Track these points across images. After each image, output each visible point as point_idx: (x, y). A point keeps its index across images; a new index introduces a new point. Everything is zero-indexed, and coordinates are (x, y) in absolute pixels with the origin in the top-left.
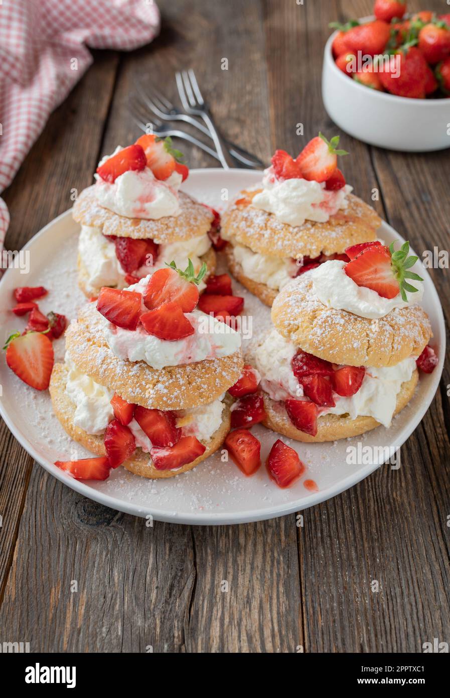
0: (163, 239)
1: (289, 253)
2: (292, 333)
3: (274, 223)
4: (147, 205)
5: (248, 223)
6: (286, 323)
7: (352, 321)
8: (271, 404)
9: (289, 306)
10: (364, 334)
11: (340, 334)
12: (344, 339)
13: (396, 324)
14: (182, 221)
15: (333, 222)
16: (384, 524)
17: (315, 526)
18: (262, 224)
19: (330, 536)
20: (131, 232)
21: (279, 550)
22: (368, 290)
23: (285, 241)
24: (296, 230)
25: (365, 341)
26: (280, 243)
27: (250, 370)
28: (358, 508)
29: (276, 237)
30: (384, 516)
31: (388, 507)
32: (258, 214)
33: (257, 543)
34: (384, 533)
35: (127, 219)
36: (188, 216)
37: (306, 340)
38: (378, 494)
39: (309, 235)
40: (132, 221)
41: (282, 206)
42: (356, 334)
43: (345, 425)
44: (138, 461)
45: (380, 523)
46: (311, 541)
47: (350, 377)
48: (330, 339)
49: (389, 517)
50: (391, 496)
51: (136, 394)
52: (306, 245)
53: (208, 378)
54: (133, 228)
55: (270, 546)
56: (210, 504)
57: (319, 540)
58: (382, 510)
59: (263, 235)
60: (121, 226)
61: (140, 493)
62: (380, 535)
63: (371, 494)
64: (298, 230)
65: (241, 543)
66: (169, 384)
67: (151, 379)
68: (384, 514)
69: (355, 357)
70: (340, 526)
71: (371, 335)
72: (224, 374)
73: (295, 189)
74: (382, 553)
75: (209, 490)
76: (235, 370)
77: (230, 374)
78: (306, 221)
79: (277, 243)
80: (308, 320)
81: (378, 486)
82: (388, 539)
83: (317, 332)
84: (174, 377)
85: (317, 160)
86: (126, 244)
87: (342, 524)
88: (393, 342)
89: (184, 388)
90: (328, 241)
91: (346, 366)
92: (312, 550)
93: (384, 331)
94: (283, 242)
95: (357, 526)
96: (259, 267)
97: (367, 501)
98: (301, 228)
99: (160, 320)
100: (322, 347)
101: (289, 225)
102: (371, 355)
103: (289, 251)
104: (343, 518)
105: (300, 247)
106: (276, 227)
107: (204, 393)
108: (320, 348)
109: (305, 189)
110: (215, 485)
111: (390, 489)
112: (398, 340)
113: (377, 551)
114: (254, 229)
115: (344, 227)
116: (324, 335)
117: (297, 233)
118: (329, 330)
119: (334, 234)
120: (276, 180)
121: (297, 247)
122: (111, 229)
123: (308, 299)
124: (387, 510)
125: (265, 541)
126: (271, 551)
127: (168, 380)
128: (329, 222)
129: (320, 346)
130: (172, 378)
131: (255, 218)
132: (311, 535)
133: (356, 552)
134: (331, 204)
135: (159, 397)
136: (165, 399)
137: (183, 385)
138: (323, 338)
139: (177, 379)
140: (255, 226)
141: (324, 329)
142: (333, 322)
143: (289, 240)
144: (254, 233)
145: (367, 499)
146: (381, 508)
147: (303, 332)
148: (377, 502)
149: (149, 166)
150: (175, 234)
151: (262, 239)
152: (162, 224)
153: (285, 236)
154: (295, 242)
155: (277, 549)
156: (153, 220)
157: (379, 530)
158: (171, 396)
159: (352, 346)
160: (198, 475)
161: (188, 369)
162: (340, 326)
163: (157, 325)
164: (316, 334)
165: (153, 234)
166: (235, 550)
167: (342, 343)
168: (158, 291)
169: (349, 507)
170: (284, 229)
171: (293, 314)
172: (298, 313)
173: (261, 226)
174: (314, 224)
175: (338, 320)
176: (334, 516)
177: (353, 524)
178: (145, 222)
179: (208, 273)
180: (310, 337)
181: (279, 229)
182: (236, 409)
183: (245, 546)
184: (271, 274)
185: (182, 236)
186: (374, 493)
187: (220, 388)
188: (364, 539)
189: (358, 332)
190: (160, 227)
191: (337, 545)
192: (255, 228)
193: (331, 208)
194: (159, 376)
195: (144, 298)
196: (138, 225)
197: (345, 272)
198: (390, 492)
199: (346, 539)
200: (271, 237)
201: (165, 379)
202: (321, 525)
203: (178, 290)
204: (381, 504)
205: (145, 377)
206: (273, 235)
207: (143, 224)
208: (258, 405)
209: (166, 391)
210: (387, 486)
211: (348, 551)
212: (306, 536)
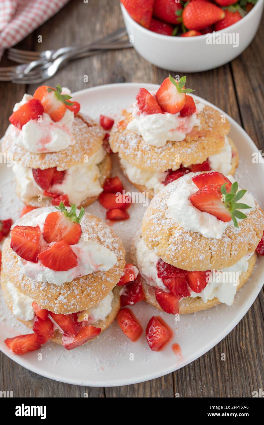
0: (63, 167)
1: (156, 168)
2: (155, 247)
3: (143, 146)
4: (47, 146)
5: (125, 146)
6: (150, 239)
7: (198, 238)
8: (148, 288)
9: (153, 224)
10: (207, 249)
11: (189, 249)
12: (192, 253)
13: (233, 234)
14: (78, 148)
15: (189, 139)
16: (234, 368)
17: (185, 372)
18: (135, 147)
19: (195, 379)
20: (39, 165)
21: (160, 392)
22: (208, 215)
23: (152, 160)
24: (160, 150)
25: (208, 254)
26: (149, 162)
27: (130, 268)
28: (215, 356)
29: (146, 157)
30: (234, 362)
31: (236, 354)
32: (132, 137)
33: (146, 387)
34: (234, 375)
35: (36, 155)
36: (82, 142)
37: (164, 254)
38: (229, 344)
39: (170, 154)
40: (39, 155)
41: (147, 134)
42: (201, 249)
43: (200, 305)
44: (57, 339)
45: (231, 367)
46: (183, 384)
47: (198, 279)
48: (182, 253)
49: (237, 363)
50: (239, 345)
51: (45, 304)
52: (168, 162)
53: (96, 286)
54: (40, 161)
55: (155, 389)
56: (108, 365)
57: (188, 382)
58: (232, 356)
59: (137, 155)
60: (32, 161)
61: (62, 357)
62: (231, 376)
63: (224, 344)
64: (162, 150)
65: (135, 388)
66: (68, 295)
67: (55, 292)
68: (234, 359)
69: (201, 266)
70: (203, 371)
71: (213, 248)
72: (108, 279)
73: (154, 122)
74: (232, 391)
75: (108, 353)
76: (117, 273)
77: (113, 278)
78: (168, 142)
79: (147, 161)
80: (165, 237)
81: (230, 338)
82: (236, 380)
83: (172, 248)
84: (71, 288)
85: (170, 96)
86: (38, 173)
87: (204, 369)
88: (231, 250)
89: (78, 297)
90: (185, 157)
91: (195, 272)
92: (183, 391)
93: (223, 243)
94: (151, 160)
95: (214, 371)
96: (138, 176)
97: (222, 350)
98: (164, 148)
99: (52, 257)
100: (176, 260)
101: (155, 147)
102: (213, 263)
103: (156, 167)
104: (205, 364)
105: (164, 164)
106: (145, 149)
107: (93, 299)
108: (175, 261)
109: (162, 122)
110: (111, 349)
111: (238, 339)
112: (235, 248)
113: (228, 389)
114: (129, 150)
115: (197, 143)
116: (177, 250)
117: (161, 153)
118: (181, 246)
119: (189, 151)
120: (141, 114)
121: (162, 164)
122: (26, 163)
123: (167, 216)
124: (236, 357)
125: (151, 385)
126: (156, 393)
127: (67, 291)
128: (185, 140)
129: (174, 260)
130: (70, 290)
131: (130, 141)
132: (182, 379)
133: (214, 390)
134: (186, 126)
135: (62, 306)
136: (65, 307)
137: (78, 294)
138: (176, 254)
139: (73, 290)
140: (130, 148)
141: (177, 246)
142: (184, 240)
143: (155, 159)
144: (130, 153)
145: (222, 349)
146: (232, 354)
147: (162, 247)
148: (229, 350)
149: (46, 112)
150: (73, 161)
151: (136, 158)
152: (62, 154)
153: (152, 156)
154: (159, 160)
155: (159, 391)
156: (55, 152)
157: (230, 373)
158: (70, 304)
159: (199, 259)
160: (100, 341)
161: (81, 280)
162: (189, 243)
163: (50, 261)
164: (171, 250)
165: (55, 164)
166: (131, 393)
167: (191, 257)
168: (52, 229)
169: (209, 356)
170: (151, 150)
171: (155, 231)
172: (158, 232)
173: (134, 148)
174: (174, 143)
175: (187, 238)
176: (199, 364)
177: (211, 369)
178: (49, 155)
179: (105, 177)
180: (167, 252)
181: (148, 151)
182: (123, 294)
183: (138, 390)
184: (148, 179)
185: (78, 161)
186: (227, 343)
187: (105, 291)
188: (219, 380)
189: (202, 247)
190: (60, 158)
191: (200, 386)
192: (131, 149)
193: (186, 129)
194: (60, 289)
195: (43, 234)
196: (44, 158)
197: (190, 201)
198: (238, 342)
199: (207, 380)
200: (142, 157)
201: (65, 291)
202: (189, 371)
203: (65, 228)
204: (232, 352)
205: (51, 291)
206: (143, 156)
207: (47, 157)
208: (137, 291)
209: (65, 301)
210: (236, 338)
211: (208, 391)
212: (179, 381)
